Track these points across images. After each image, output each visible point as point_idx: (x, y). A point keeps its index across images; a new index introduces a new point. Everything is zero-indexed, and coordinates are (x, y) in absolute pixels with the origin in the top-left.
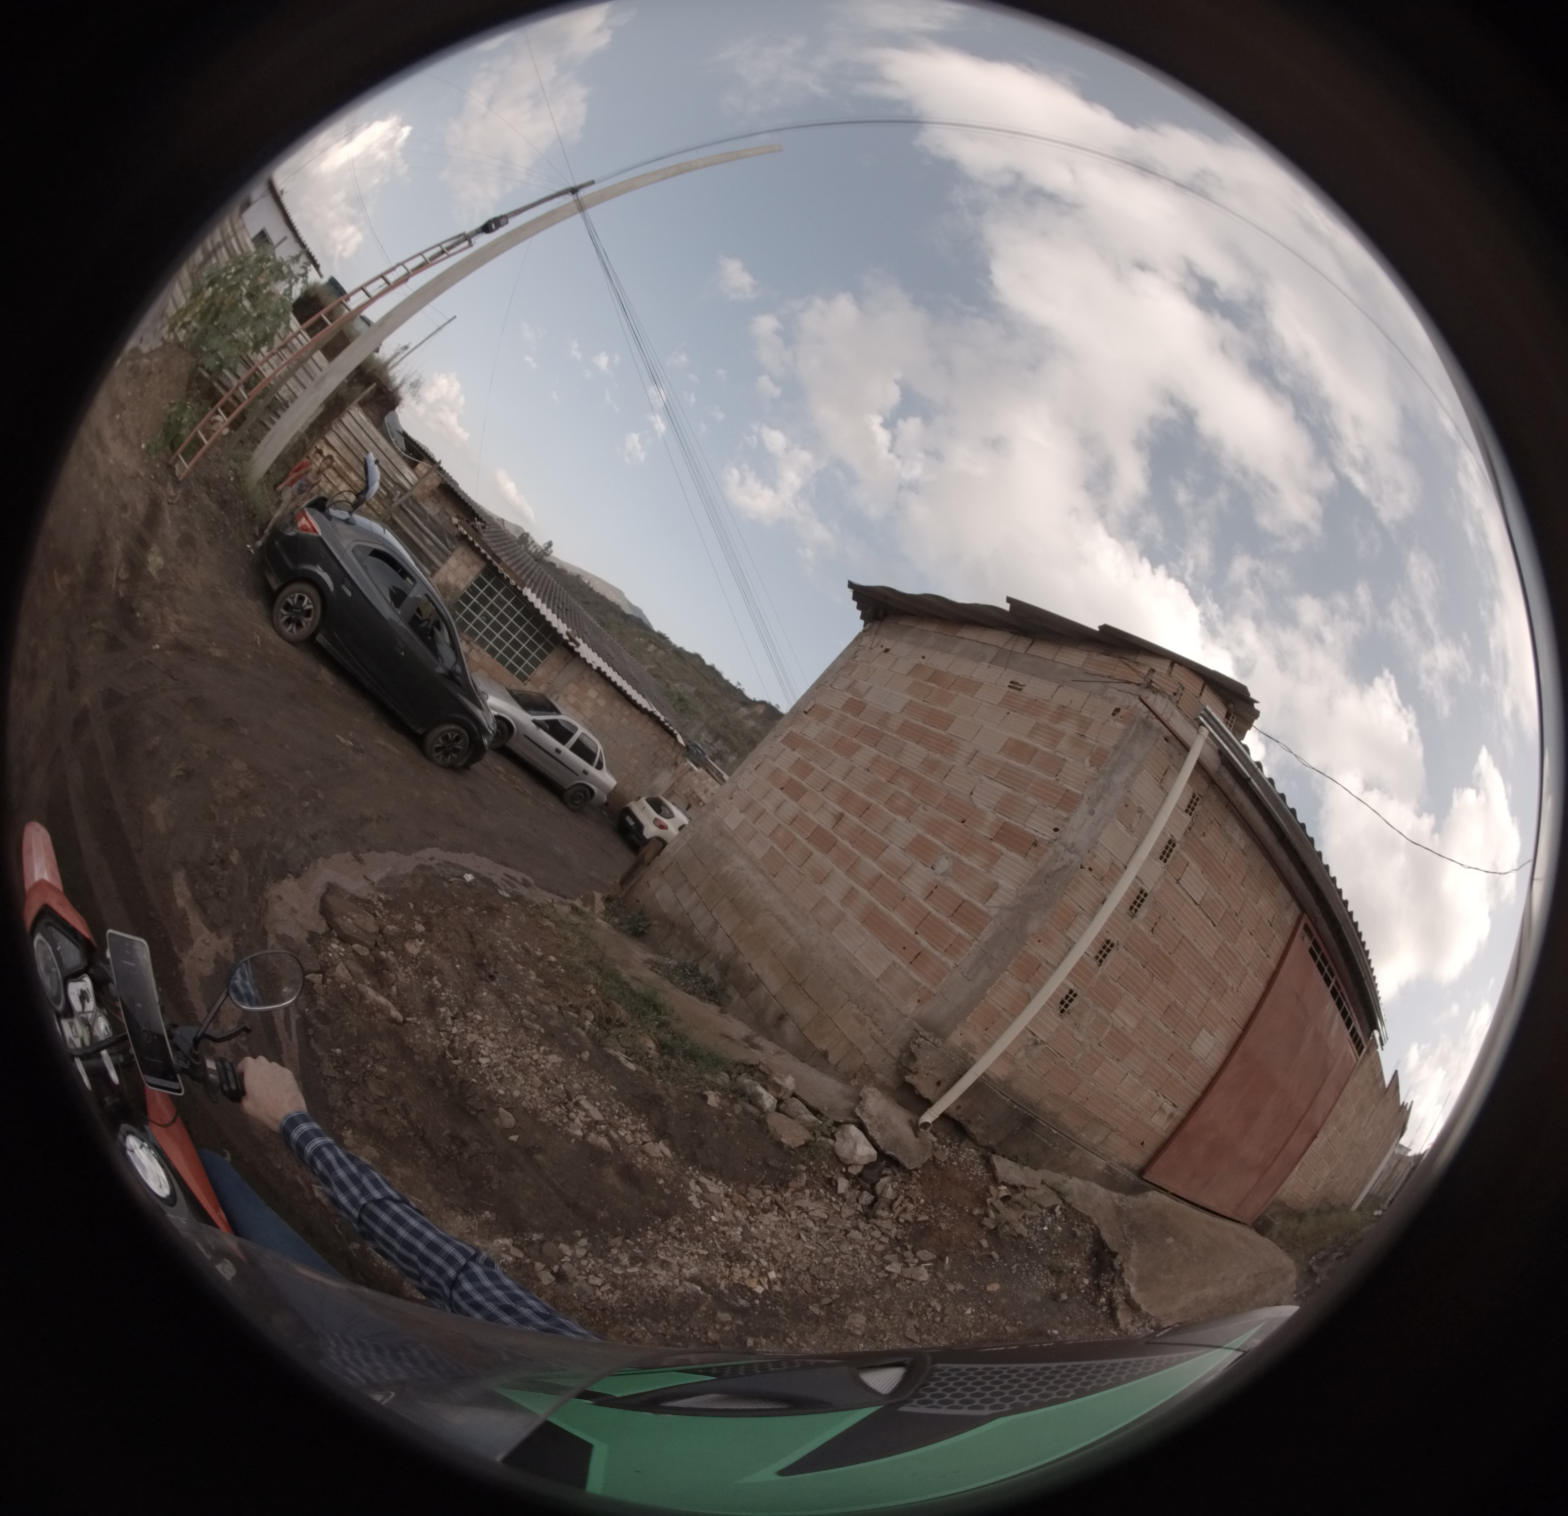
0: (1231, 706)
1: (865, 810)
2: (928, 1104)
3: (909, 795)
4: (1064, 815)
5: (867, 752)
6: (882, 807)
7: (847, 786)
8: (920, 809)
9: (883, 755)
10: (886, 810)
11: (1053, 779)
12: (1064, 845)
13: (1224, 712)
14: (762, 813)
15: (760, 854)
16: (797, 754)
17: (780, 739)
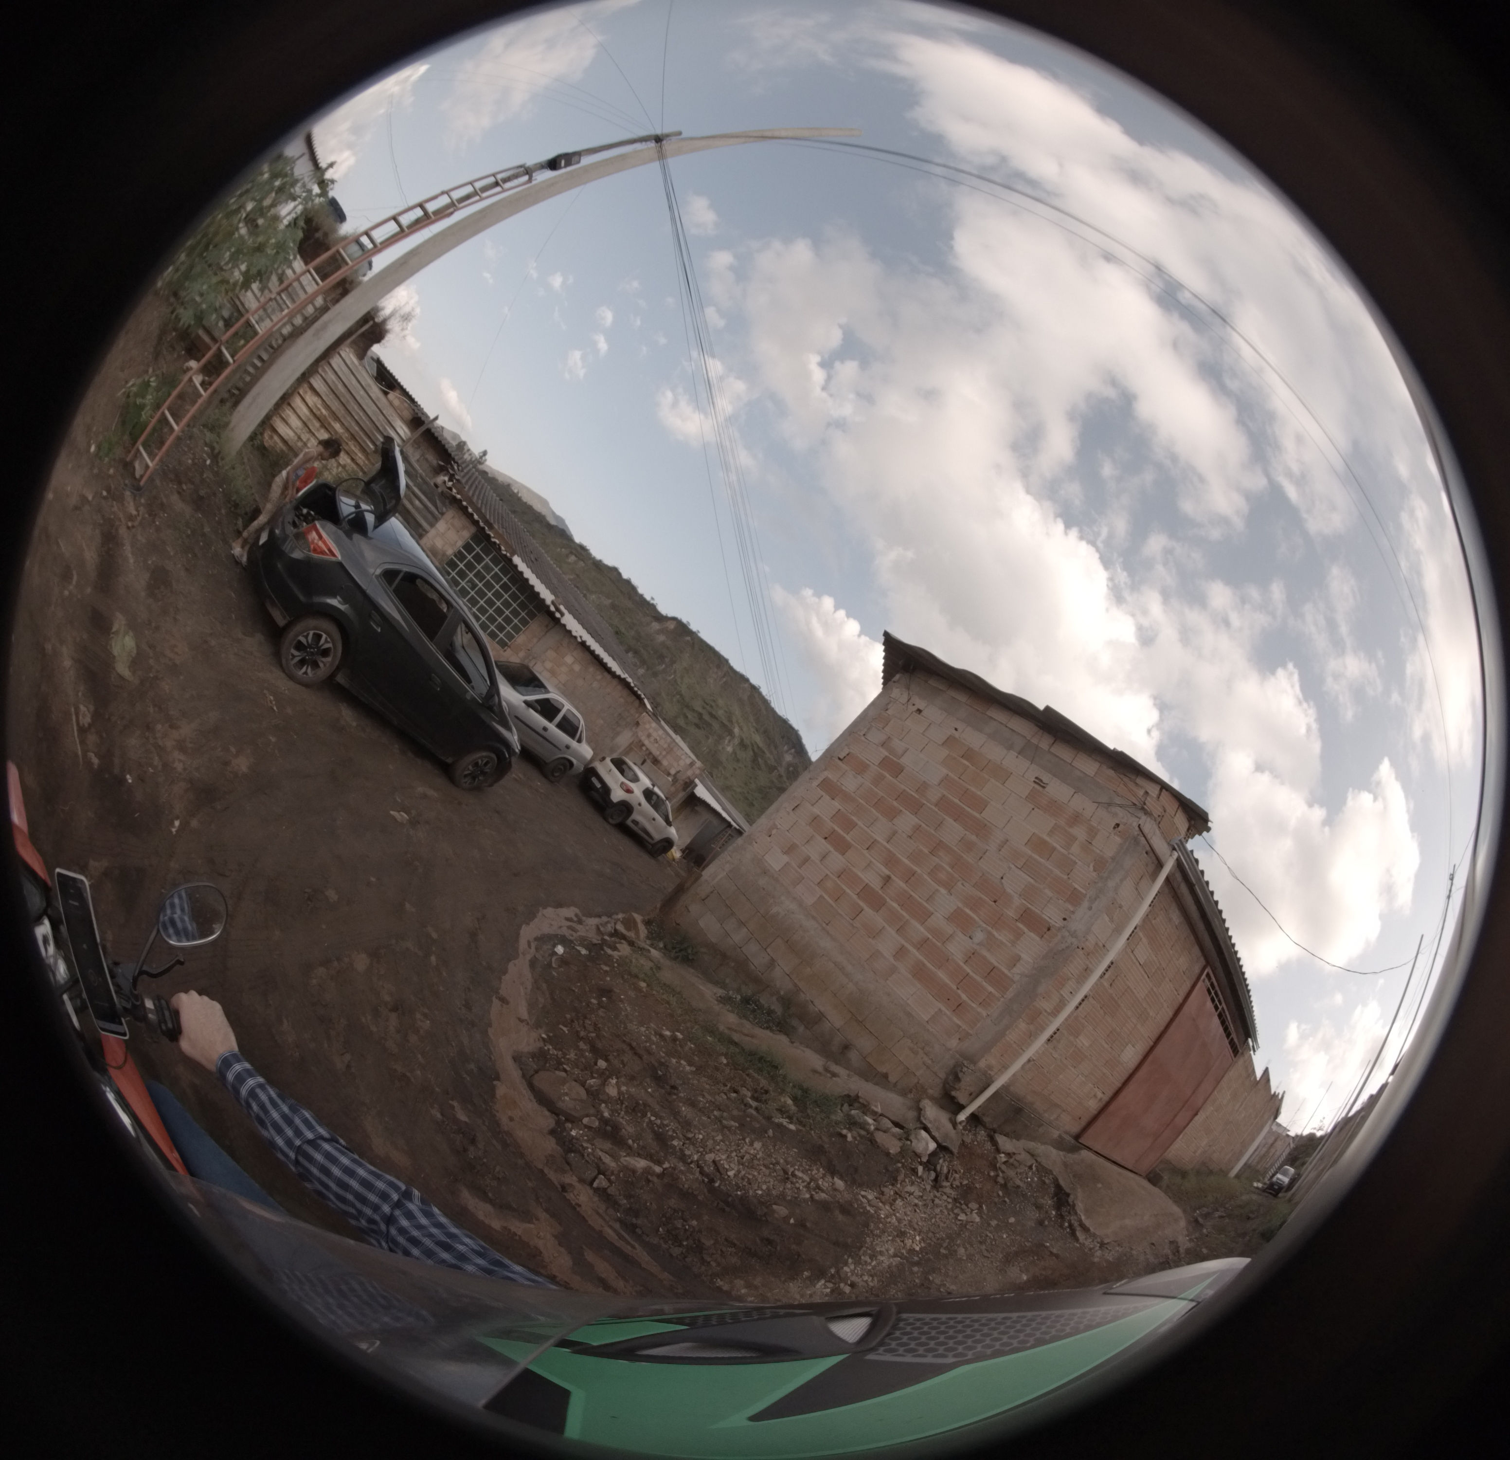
0: (1193, 822)
1: (909, 876)
2: (961, 1108)
3: (949, 870)
4: (1072, 909)
5: (907, 821)
6: (925, 876)
7: (892, 849)
8: (959, 884)
9: (923, 825)
10: (929, 880)
11: (1066, 877)
12: (1069, 931)
13: (1187, 826)
14: (807, 859)
15: (809, 900)
16: (837, 805)
17: (816, 783)
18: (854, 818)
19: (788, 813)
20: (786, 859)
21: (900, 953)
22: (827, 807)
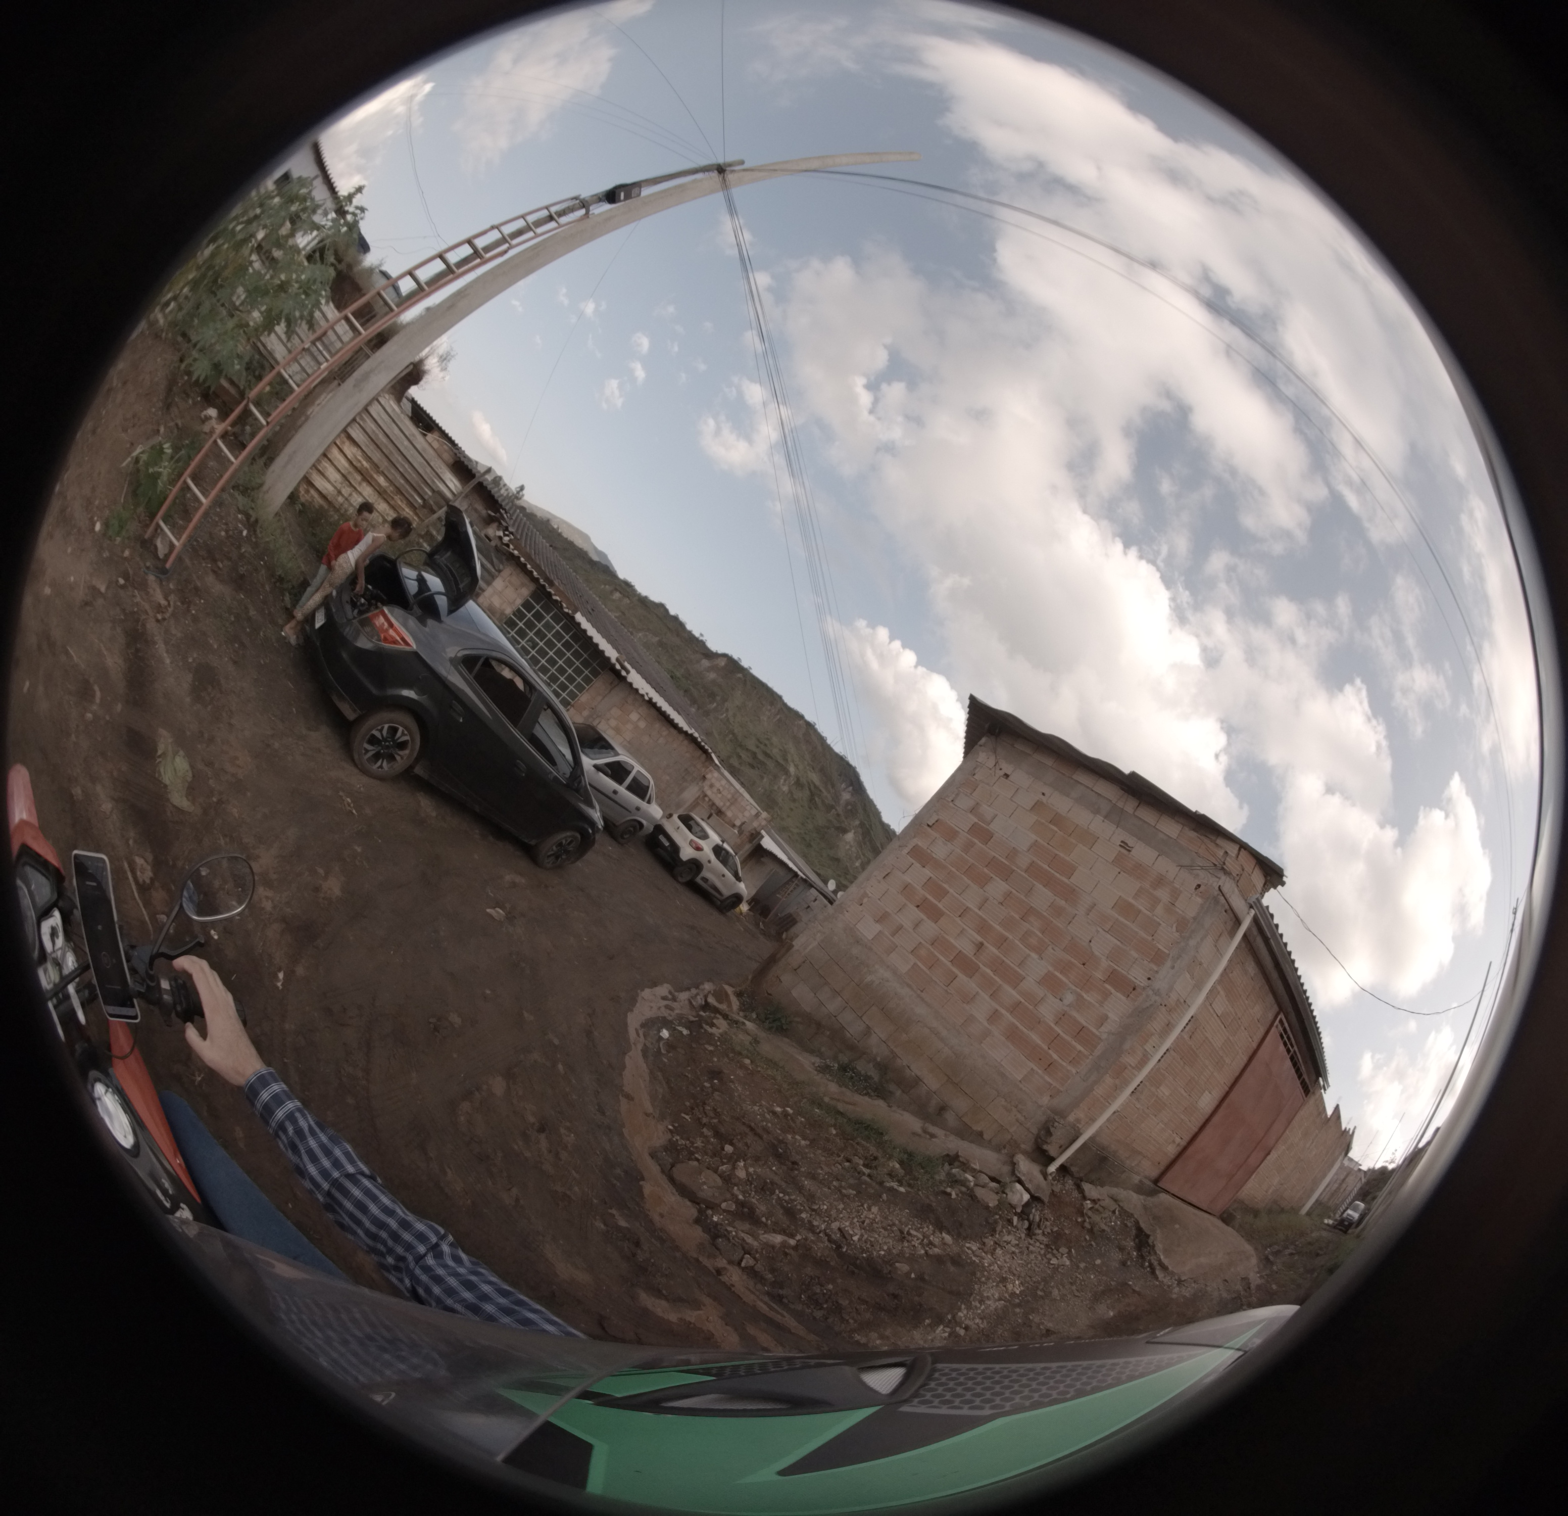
0: (1268, 877)
1: (1001, 942)
2: (1052, 1160)
3: (1040, 935)
4: (1155, 969)
5: (998, 887)
6: (1017, 942)
7: (984, 916)
8: (1050, 948)
9: (1014, 892)
10: (1021, 946)
11: (1150, 938)
12: (1153, 990)
13: (1262, 880)
14: (900, 928)
15: (904, 968)
16: (927, 872)
17: (906, 851)
18: (946, 886)
19: (879, 882)
20: (878, 927)
21: (994, 1017)
22: (918, 875)
